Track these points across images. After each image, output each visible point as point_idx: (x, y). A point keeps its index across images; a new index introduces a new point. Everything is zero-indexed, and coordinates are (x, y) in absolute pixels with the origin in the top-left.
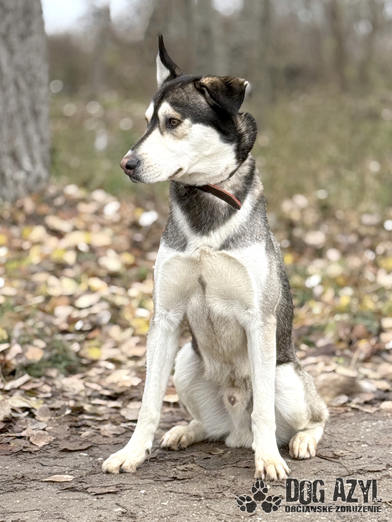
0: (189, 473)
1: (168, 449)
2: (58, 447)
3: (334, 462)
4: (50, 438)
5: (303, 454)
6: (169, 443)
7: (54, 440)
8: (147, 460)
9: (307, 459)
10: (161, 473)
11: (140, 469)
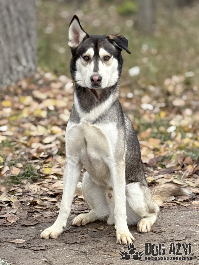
0: (84, 240)
1: (75, 226)
2: (21, 223)
3: (160, 235)
4: (17, 218)
5: (144, 230)
6: (76, 223)
7: (19, 219)
8: (64, 232)
9: (146, 233)
10: (70, 239)
11: (60, 237)
